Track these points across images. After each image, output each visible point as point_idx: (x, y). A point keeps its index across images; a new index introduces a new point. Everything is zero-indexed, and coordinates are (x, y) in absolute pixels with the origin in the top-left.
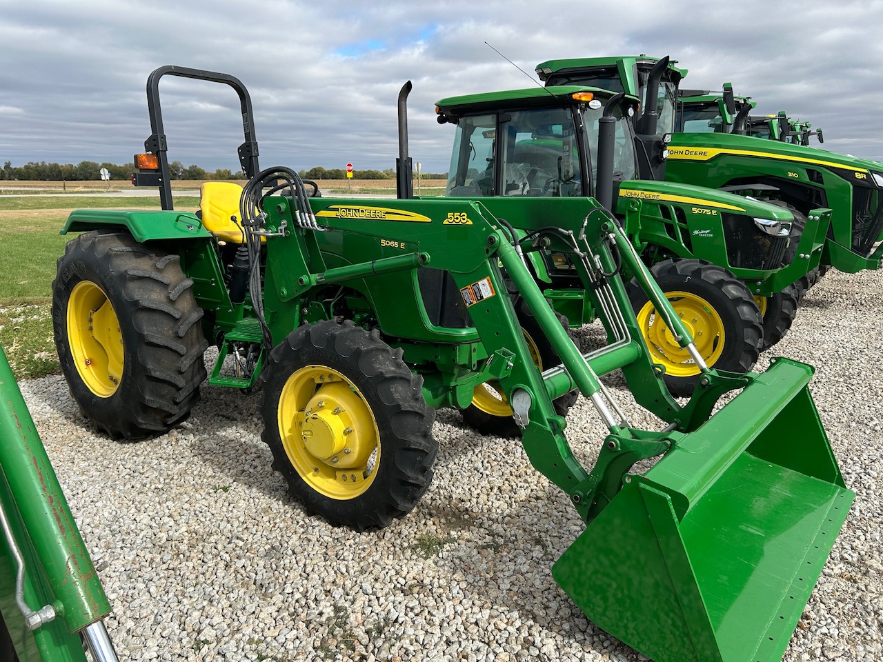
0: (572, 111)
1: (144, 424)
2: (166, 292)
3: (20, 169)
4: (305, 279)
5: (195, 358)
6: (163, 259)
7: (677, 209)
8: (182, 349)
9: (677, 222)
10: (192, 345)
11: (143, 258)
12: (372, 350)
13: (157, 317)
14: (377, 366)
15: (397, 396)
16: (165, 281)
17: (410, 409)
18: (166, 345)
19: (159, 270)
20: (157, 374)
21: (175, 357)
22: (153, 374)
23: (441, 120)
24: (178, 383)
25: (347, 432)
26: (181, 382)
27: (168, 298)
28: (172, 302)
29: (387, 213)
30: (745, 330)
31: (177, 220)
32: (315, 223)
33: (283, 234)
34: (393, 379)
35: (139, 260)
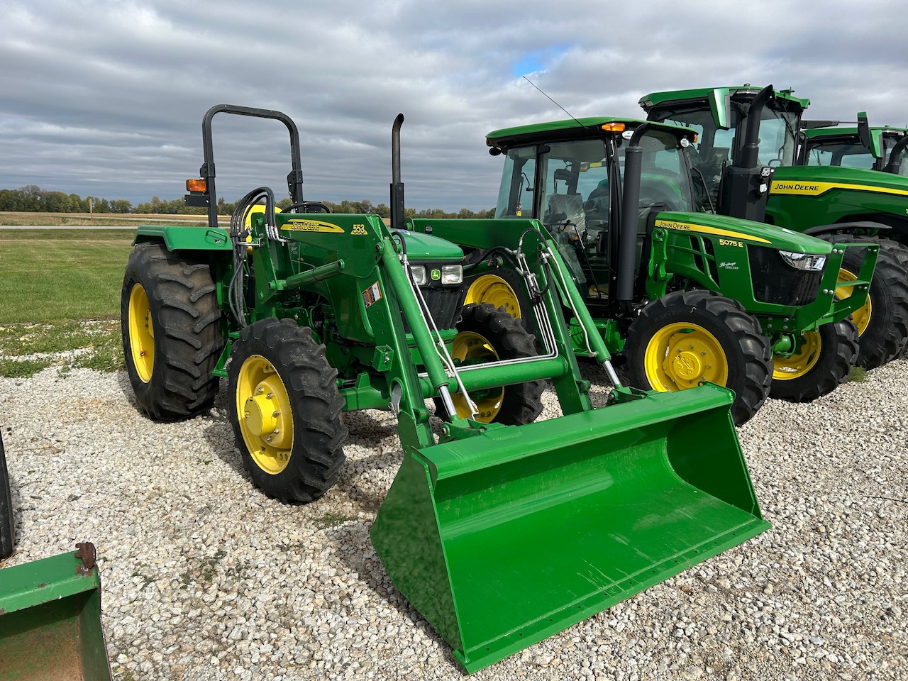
0: (605, 142)
1: (168, 406)
2: (189, 294)
3: (232, 205)
4: (272, 284)
5: (209, 353)
6: (192, 267)
7: (706, 241)
8: (197, 343)
9: (705, 253)
10: (208, 340)
11: (175, 266)
12: (292, 343)
13: (177, 314)
14: (293, 356)
15: (304, 383)
16: (189, 285)
17: (312, 395)
18: (183, 338)
19: (186, 276)
20: (174, 363)
21: (192, 351)
22: (170, 362)
23: (494, 152)
24: (193, 373)
25: (276, 415)
26: (196, 372)
27: (189, 299)
28: (193, 303)
29: (320, 225)
30: (747, 364)
31: (207, 235)
32: (277, 235)
33: (259, 245)
34: (303, 368)
35: (172, 267)
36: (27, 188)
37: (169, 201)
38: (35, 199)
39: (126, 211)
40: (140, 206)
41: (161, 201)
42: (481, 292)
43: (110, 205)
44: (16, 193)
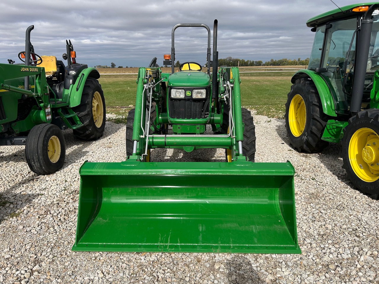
0: (357, 19)
36: (228, 58)
37: (277, 60)
38: (230, 62)
39: (260, 65)
40: (266, 63)
41: (274, 60)
42: (298, 102)
43: (255, 63)
44: (224, 60)
